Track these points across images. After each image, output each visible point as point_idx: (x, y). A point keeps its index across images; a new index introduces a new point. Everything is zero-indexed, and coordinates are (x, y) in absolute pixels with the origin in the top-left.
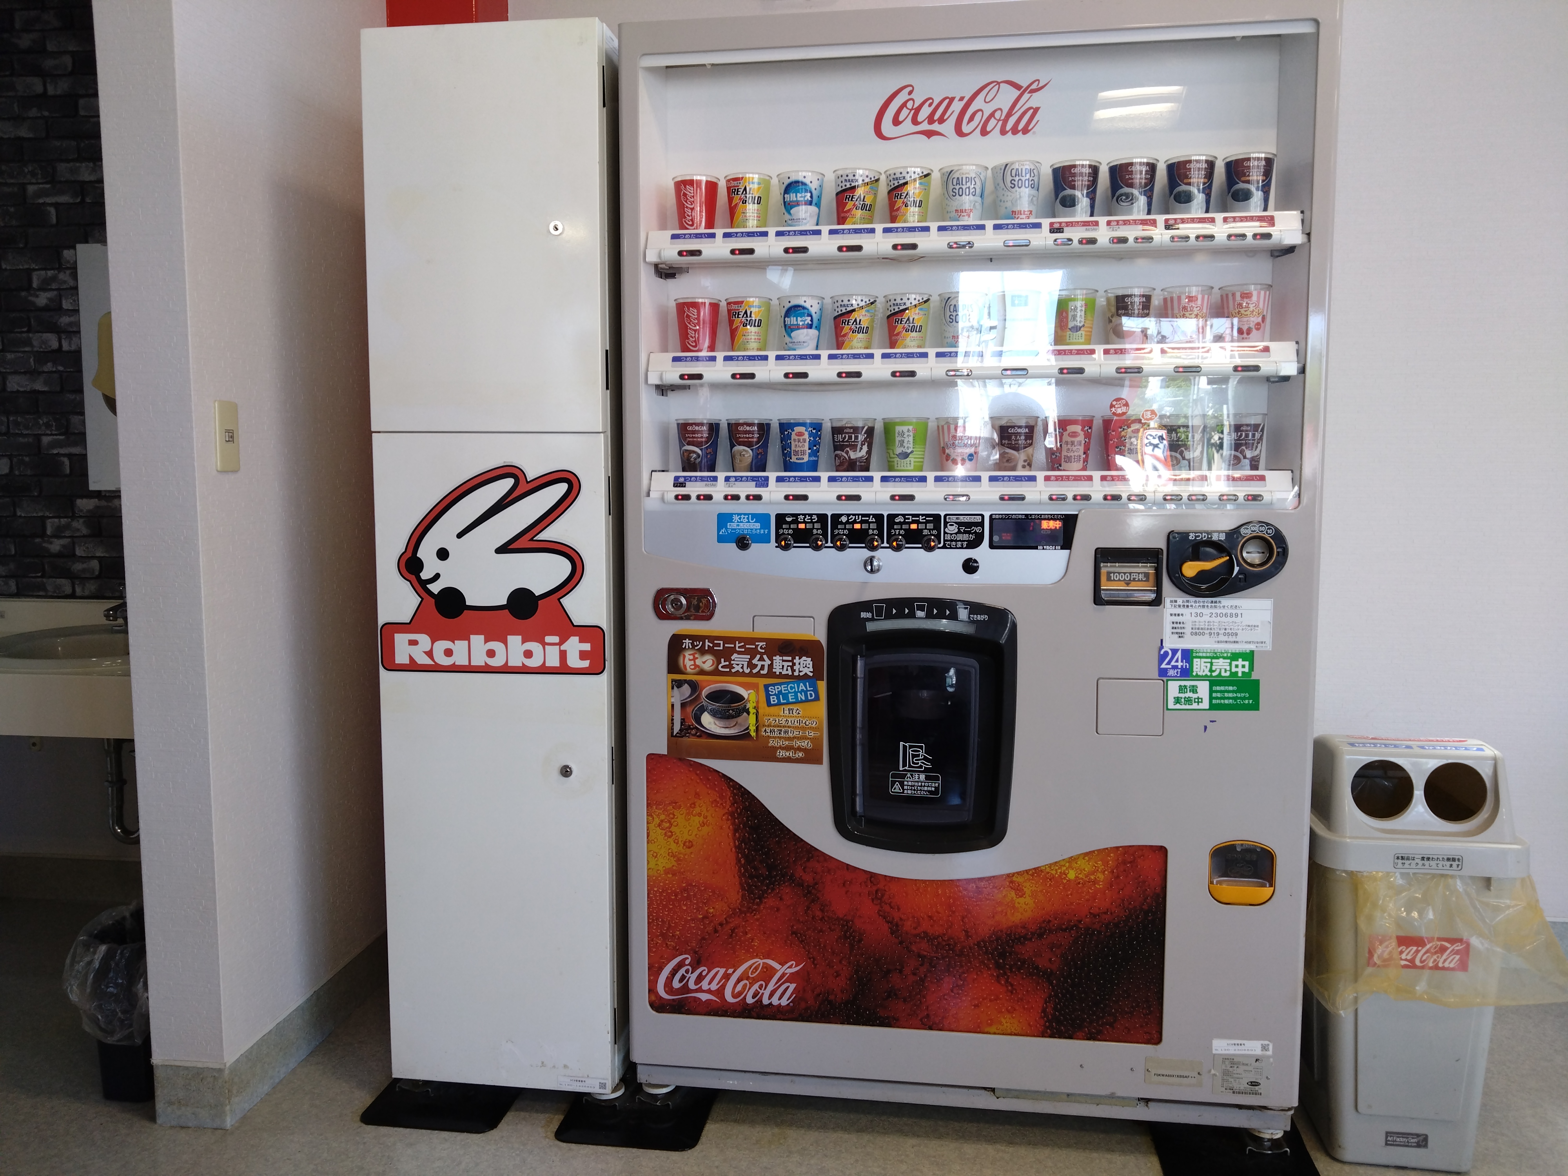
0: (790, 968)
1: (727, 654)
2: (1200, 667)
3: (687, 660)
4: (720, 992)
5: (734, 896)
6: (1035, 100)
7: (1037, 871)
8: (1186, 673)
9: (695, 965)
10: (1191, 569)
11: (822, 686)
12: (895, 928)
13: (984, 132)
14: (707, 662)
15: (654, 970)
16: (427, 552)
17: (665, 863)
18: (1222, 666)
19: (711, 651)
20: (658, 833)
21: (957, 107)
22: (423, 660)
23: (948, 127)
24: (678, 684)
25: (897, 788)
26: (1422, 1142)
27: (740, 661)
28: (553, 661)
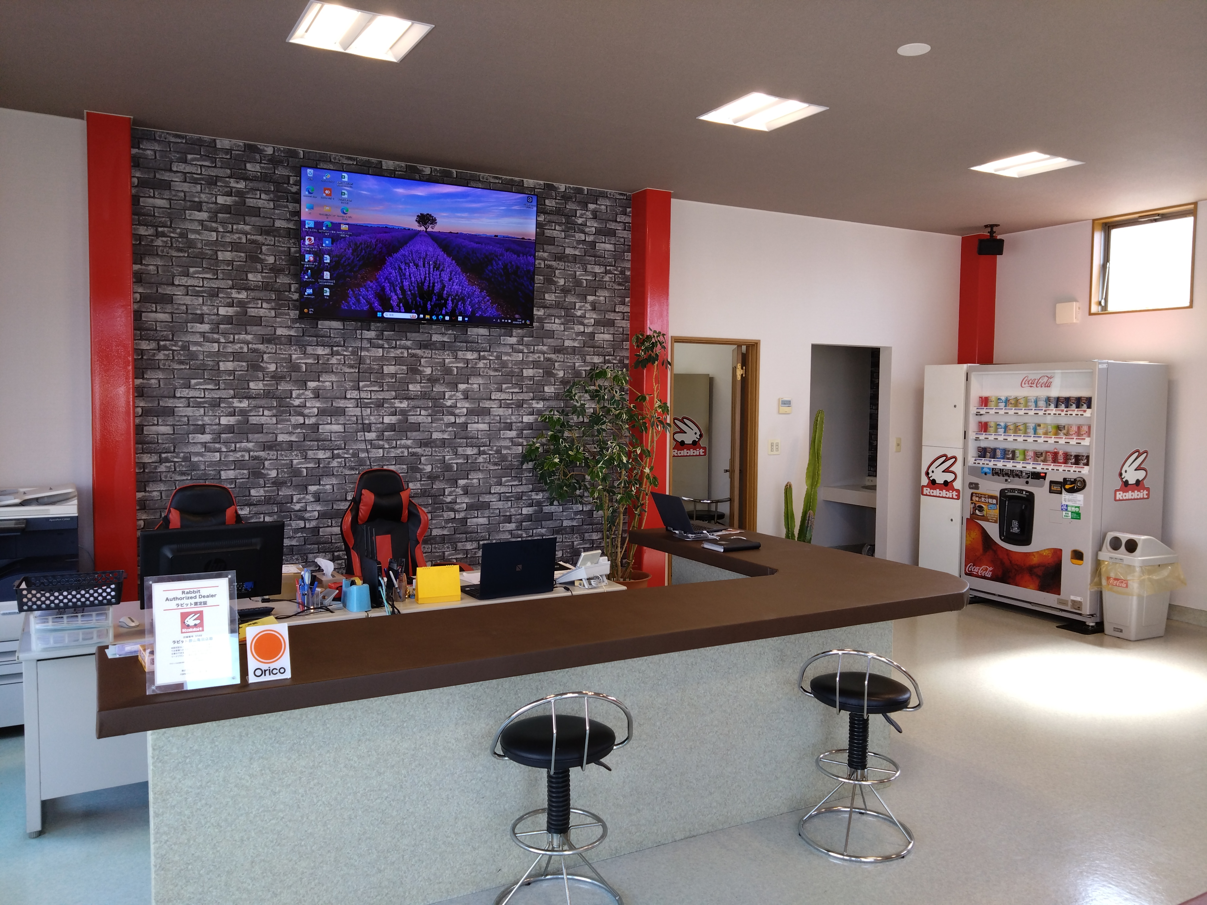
0: (991, 569)
1: (980, 498)
2: (1069, 509)
3: (974, 498)
4: (978, 572)
5: (981, 551)
6: (1051, 380)
7: (1038, 552)
8: (1066, 510)
9: (973, 566)
10: (1067, 487)
11: (998, 506)
12: (1011, 562)
13: (1041, 387)
14: (977, 499)
15: (966, 566)
16: (930, 471)
17: (969, 542)
18: (1074, 509)
19: (978, 497)
20: (968, 535)
21: (1036, 381)
22: (928, 494)
23: (1034, 385)
24: (972, 503)
25: (1012, 531)
26: (1121, 631)
27: (983, 499)
28: (951, 496)
